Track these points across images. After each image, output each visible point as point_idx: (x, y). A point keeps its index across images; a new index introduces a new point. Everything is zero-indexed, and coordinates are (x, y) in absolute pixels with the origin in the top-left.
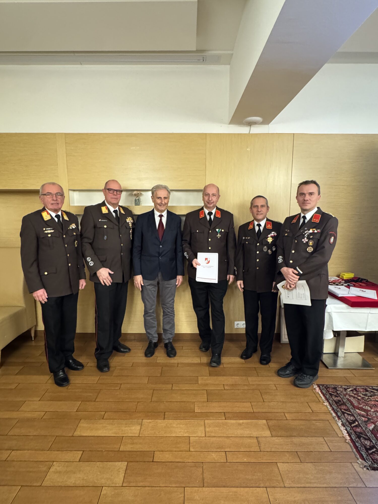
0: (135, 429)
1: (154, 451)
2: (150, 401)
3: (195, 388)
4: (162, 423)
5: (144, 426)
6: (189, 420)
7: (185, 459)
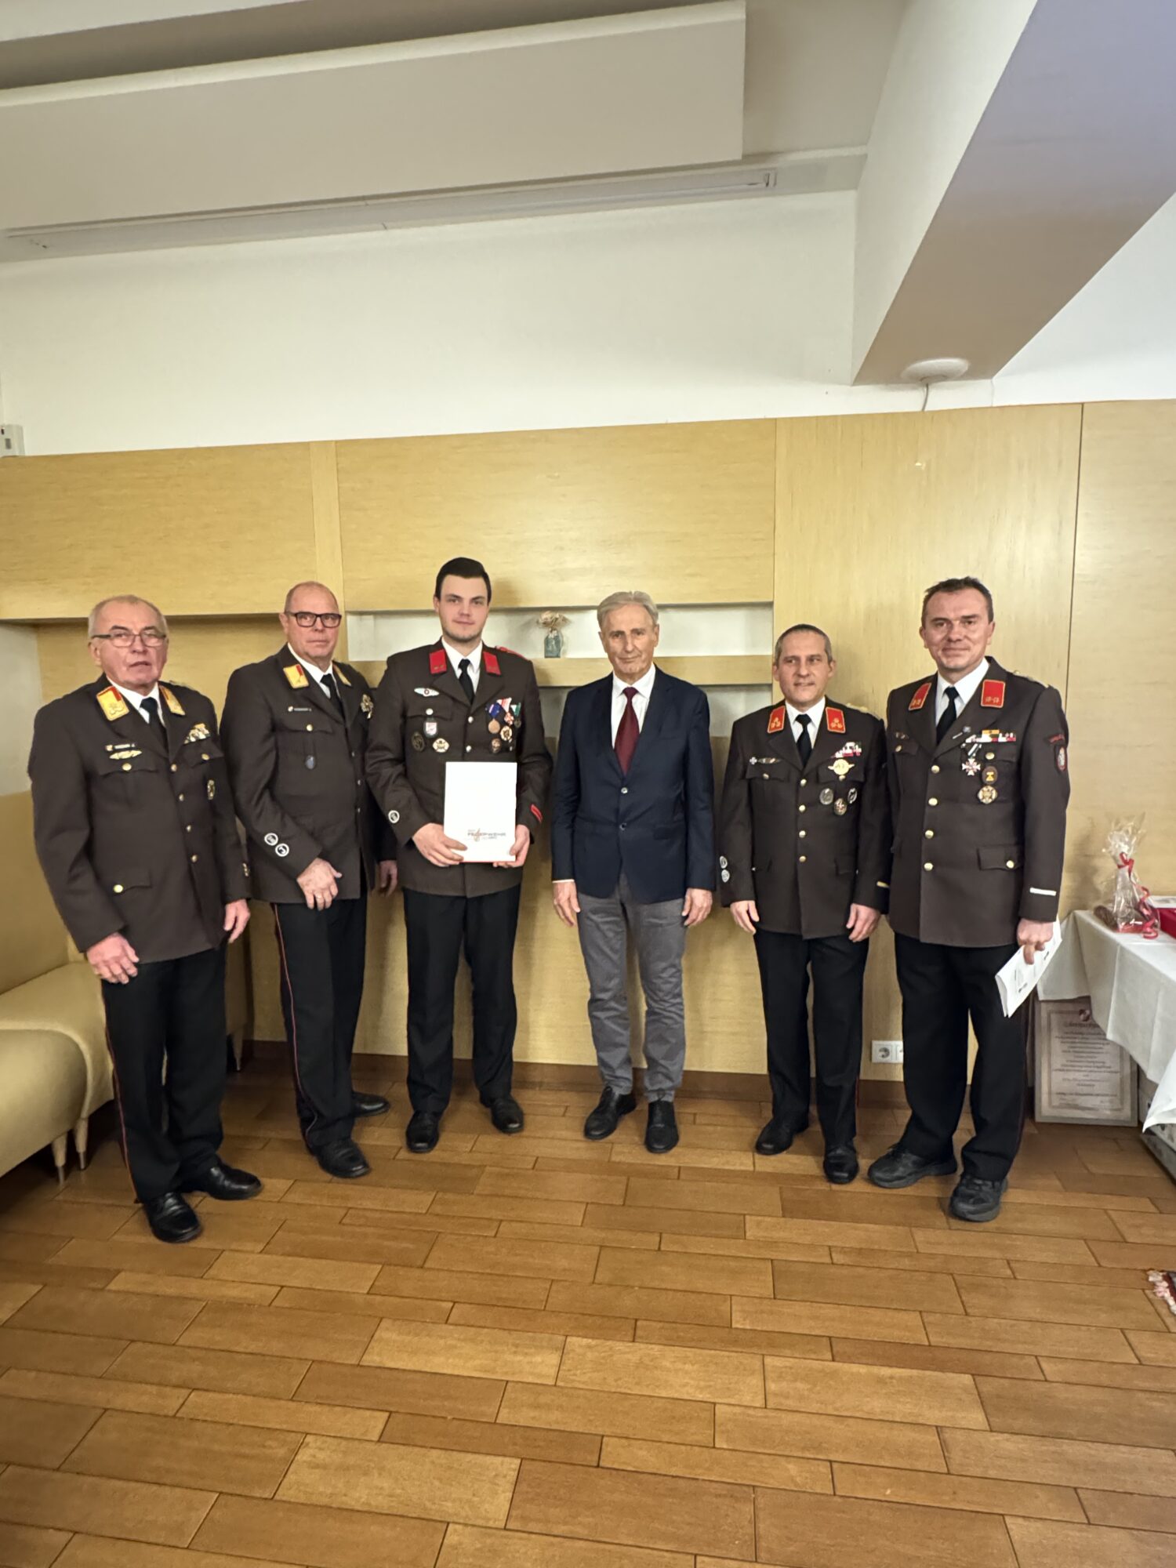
0: (543, 1362)
1: (603, 1436)
2: (591, 1279)
3: (733, 1252)
4: (628, 1353)
5: (571, 1355)
6: (713, 1352)
7: (700, 1471)
